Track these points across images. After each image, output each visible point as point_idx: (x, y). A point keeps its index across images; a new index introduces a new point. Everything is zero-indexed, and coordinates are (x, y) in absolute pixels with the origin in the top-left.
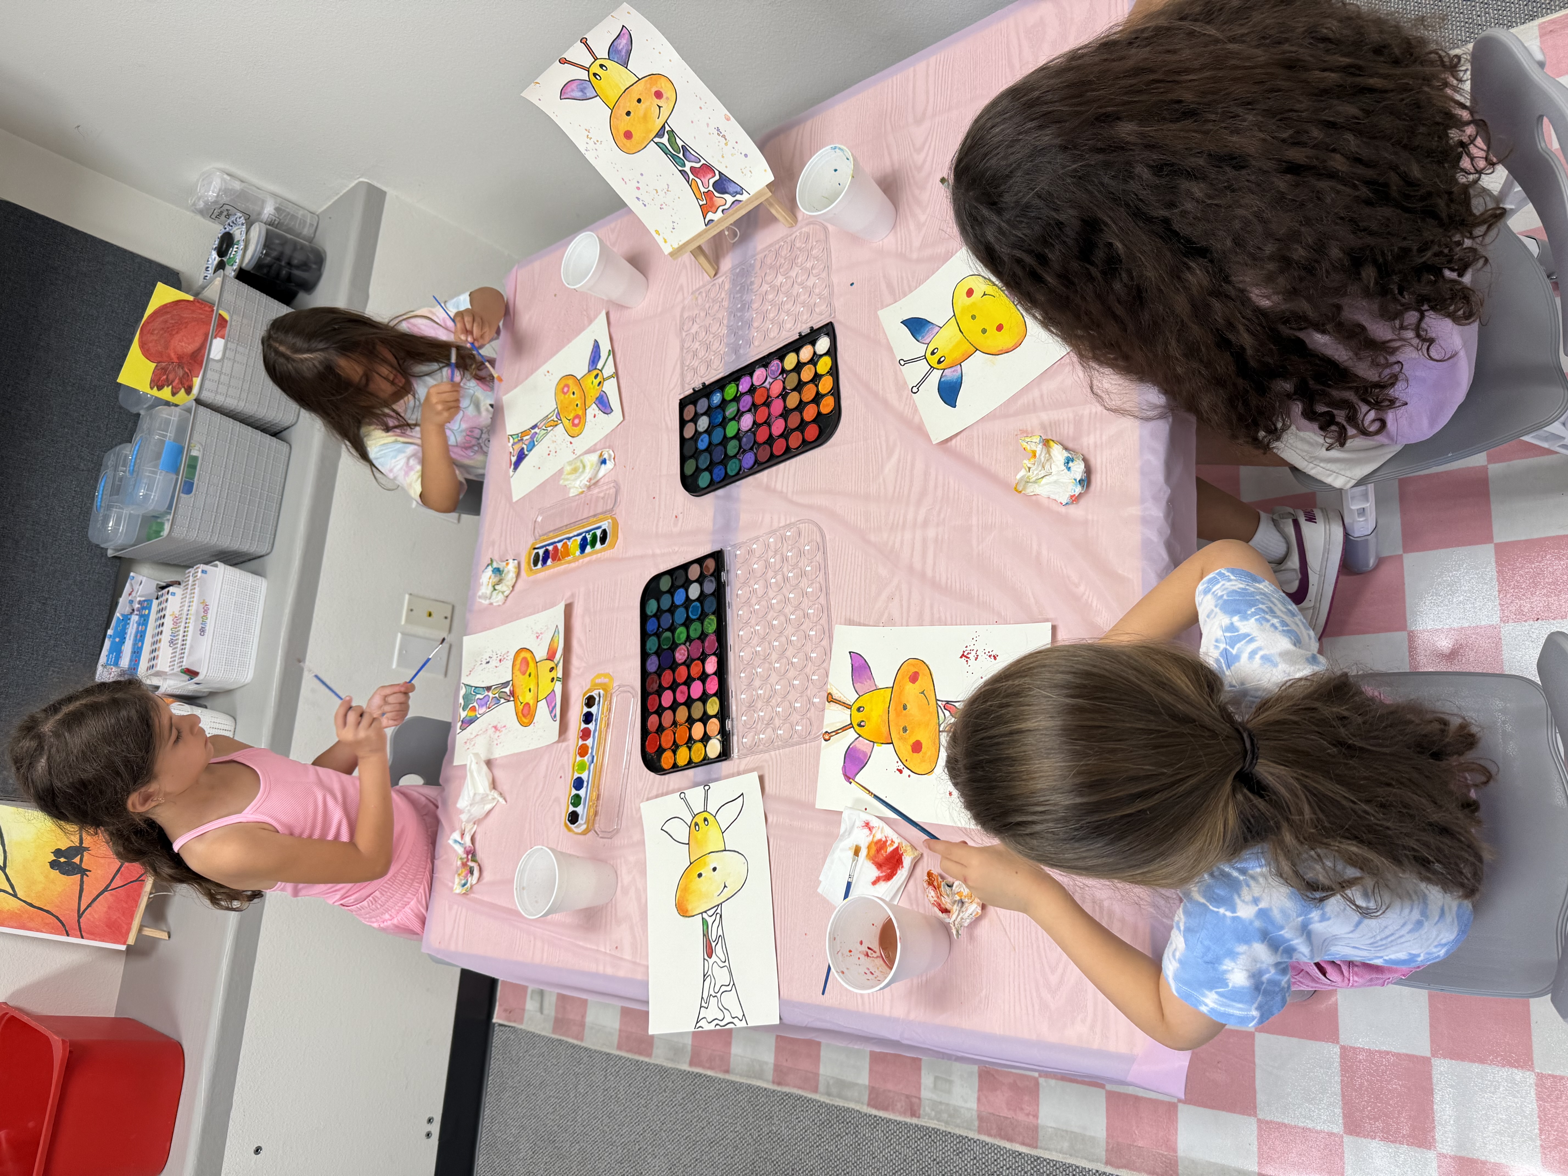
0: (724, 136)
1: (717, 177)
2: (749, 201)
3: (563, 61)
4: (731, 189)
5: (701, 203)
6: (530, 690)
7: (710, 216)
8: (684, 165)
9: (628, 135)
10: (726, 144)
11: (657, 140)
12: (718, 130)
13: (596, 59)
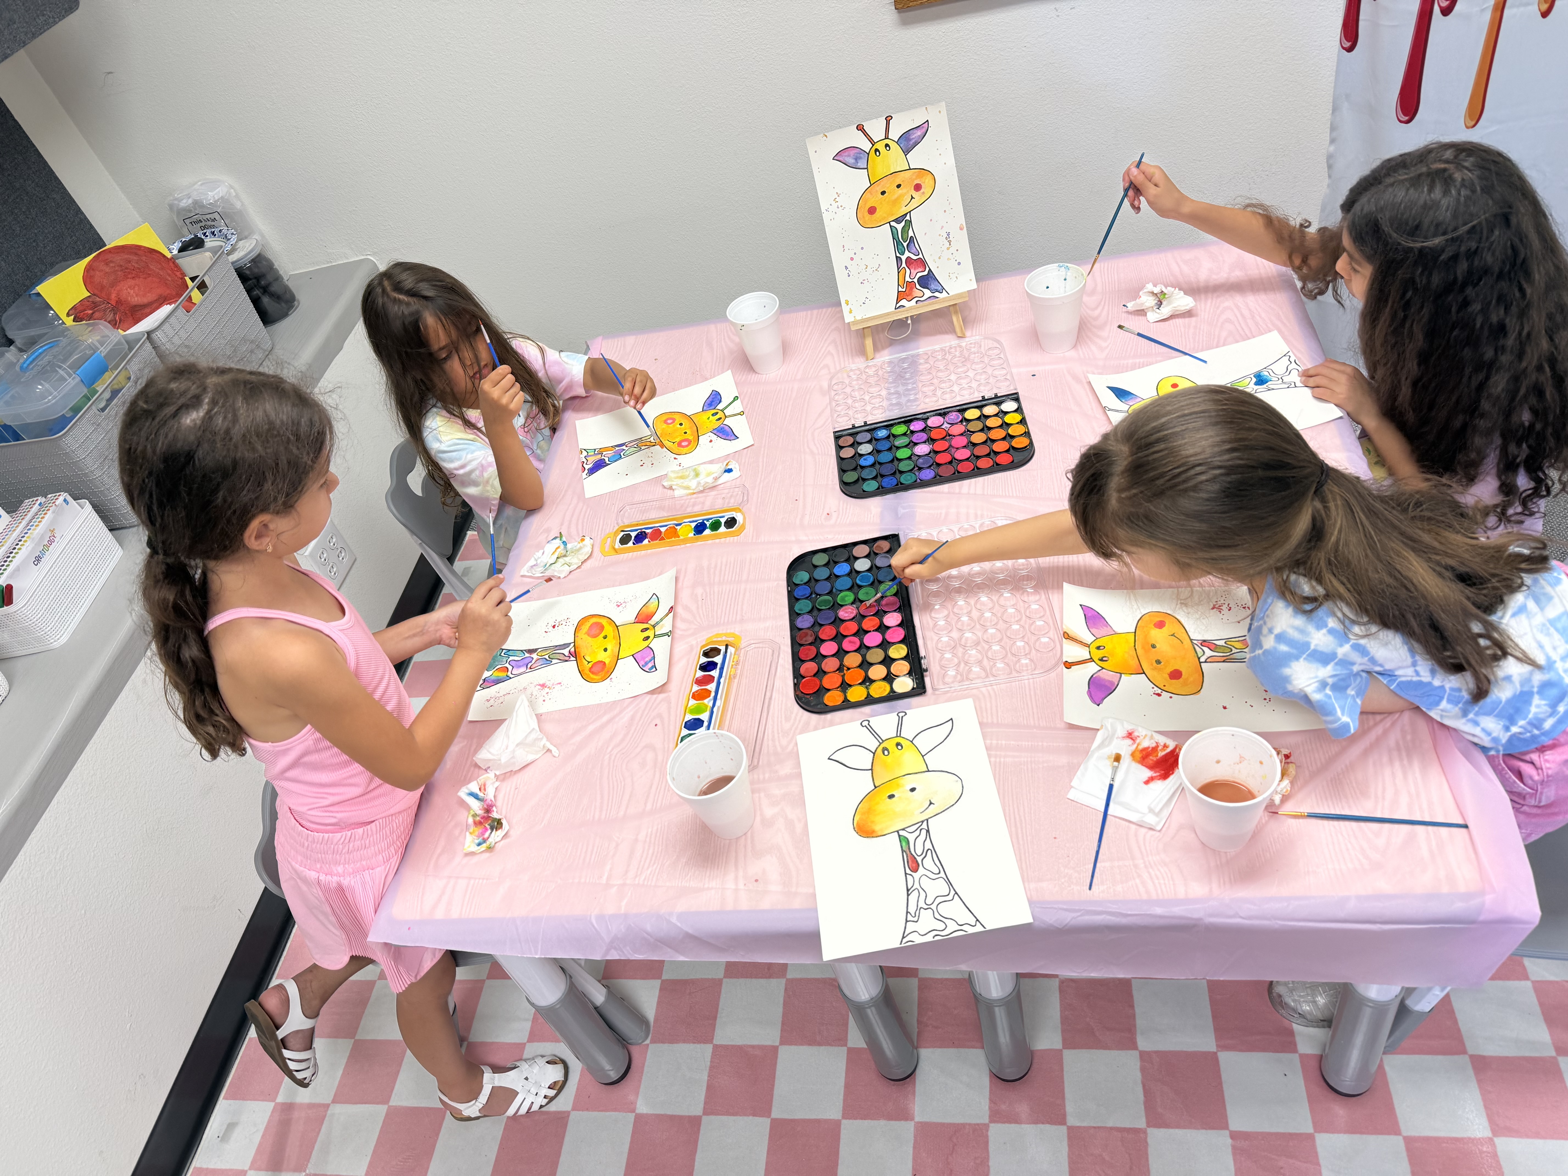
0: (950, 242)
1: (926, 273)
2: (944, 300)
3: (860, 128)
4: (933, 286)
5: (900, 289)
6: (605, 650)
7: (903, 302)
8: (903, 254)
9: (872, 211)
10: (948, 249)
11: (893, 224)
12: (948, 235)
13: (887, 138)
